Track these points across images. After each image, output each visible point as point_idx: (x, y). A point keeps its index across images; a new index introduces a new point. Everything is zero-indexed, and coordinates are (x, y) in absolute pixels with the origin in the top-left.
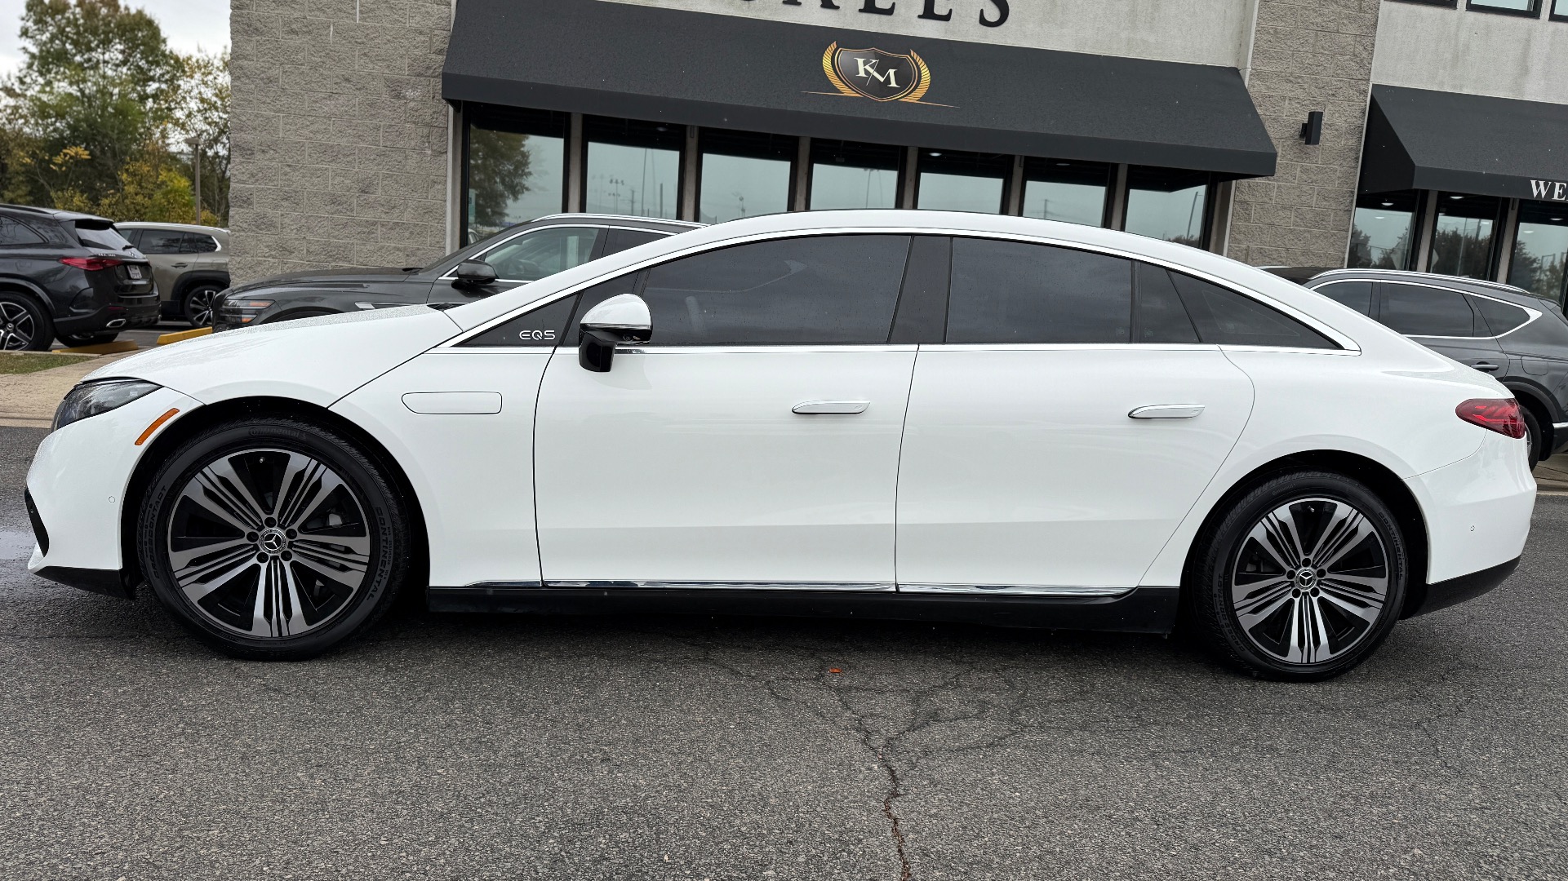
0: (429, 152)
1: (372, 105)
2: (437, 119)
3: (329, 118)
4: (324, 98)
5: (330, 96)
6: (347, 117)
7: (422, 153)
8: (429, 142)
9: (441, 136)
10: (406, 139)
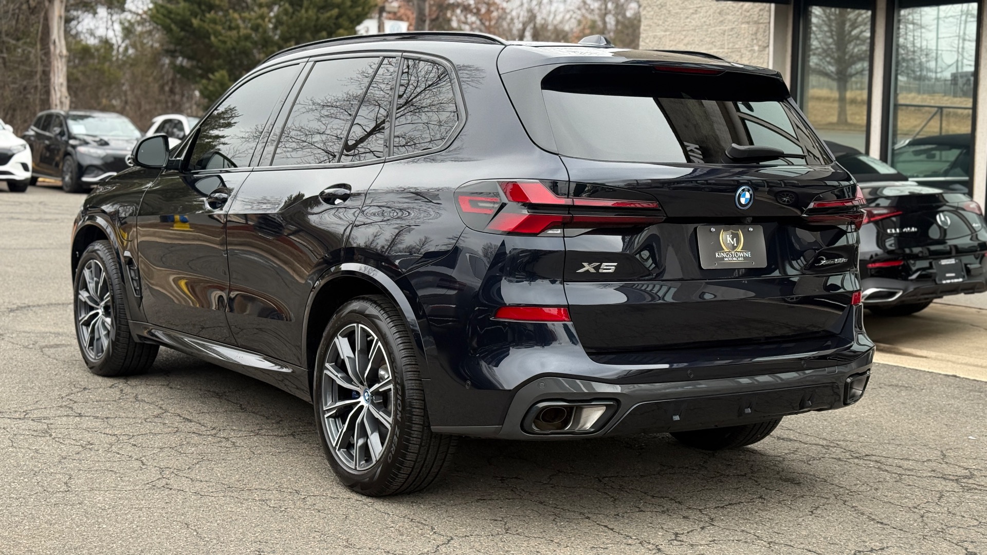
0: (756, 48)
1: (720, 13)
2: (762, 15)
3: (695, 30)
4: (693, 13)
5: (696, 11)
6: (706, 27)
7: (753, 51)
8: (756, 39)
9: (765, 32)
10: (742, 39)
